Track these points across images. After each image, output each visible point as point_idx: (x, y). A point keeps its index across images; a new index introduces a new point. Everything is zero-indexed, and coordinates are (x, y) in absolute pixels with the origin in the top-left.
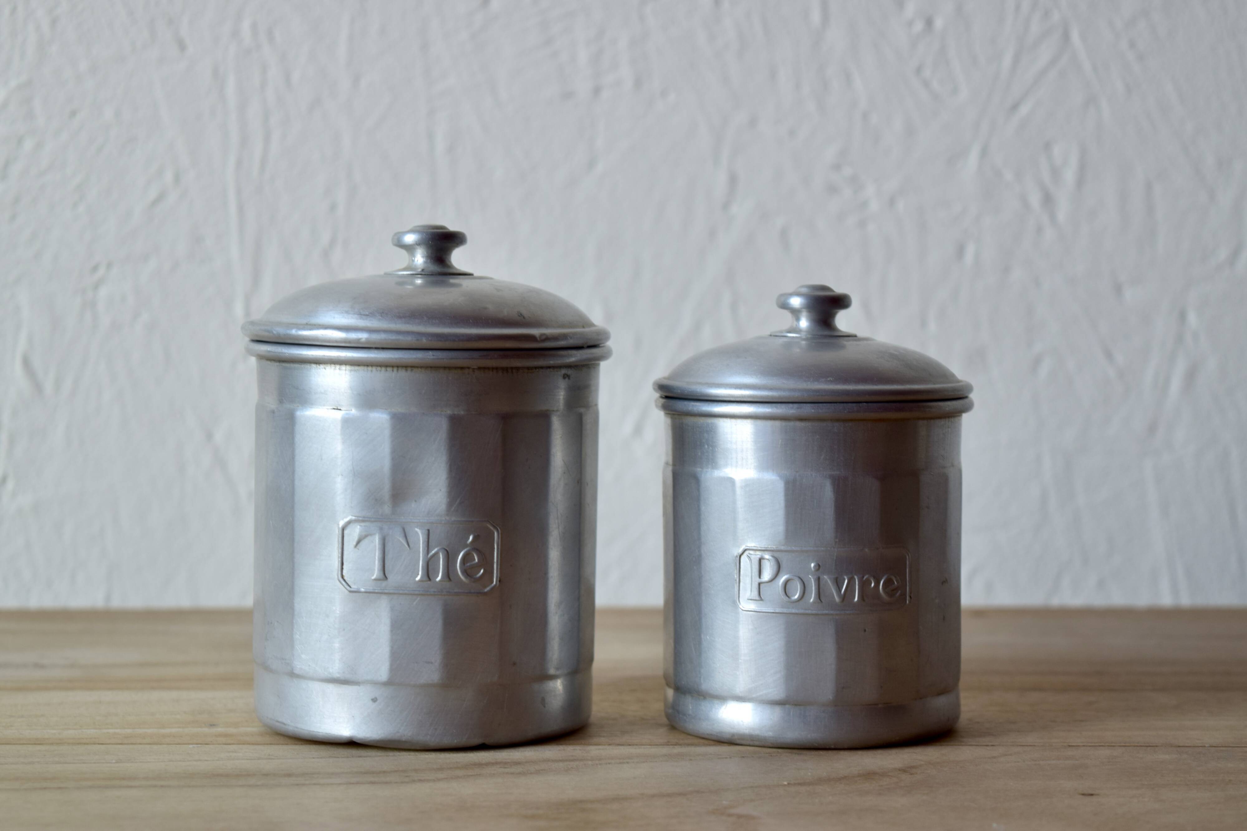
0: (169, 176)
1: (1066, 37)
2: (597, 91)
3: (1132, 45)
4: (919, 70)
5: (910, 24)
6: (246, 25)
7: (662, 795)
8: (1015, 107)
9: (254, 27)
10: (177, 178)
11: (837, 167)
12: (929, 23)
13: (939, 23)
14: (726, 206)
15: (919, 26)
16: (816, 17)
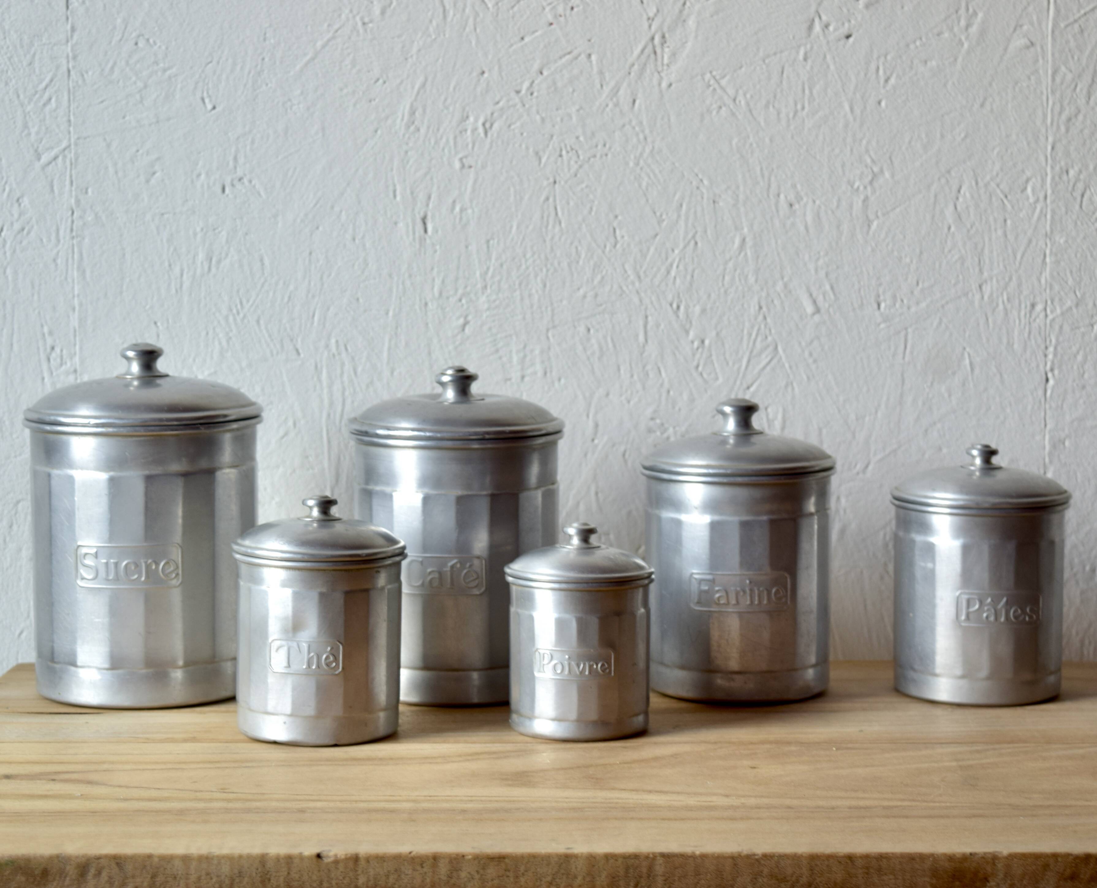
0: (290, 423)
1: (776, 348)
2: (523, 377)
3: (811, 354)
4: (697, 367)
5: (692, 342)
6: (333, 341)
7: (563, 769)
8: (748, 388)
9: (337, 342)
10: (295, 424)
11: (652, 419)
12: (703, 342)
13: (707, 342)
14: (593, 440)
15: (696, 344)
16: (641, 338)
